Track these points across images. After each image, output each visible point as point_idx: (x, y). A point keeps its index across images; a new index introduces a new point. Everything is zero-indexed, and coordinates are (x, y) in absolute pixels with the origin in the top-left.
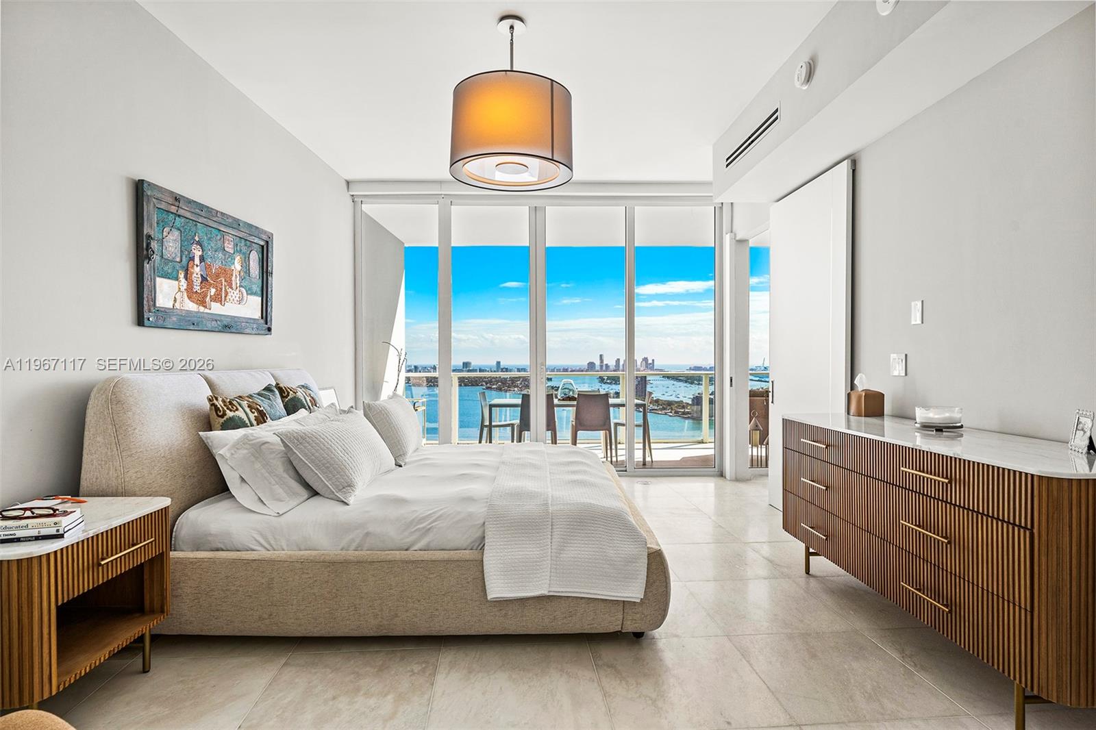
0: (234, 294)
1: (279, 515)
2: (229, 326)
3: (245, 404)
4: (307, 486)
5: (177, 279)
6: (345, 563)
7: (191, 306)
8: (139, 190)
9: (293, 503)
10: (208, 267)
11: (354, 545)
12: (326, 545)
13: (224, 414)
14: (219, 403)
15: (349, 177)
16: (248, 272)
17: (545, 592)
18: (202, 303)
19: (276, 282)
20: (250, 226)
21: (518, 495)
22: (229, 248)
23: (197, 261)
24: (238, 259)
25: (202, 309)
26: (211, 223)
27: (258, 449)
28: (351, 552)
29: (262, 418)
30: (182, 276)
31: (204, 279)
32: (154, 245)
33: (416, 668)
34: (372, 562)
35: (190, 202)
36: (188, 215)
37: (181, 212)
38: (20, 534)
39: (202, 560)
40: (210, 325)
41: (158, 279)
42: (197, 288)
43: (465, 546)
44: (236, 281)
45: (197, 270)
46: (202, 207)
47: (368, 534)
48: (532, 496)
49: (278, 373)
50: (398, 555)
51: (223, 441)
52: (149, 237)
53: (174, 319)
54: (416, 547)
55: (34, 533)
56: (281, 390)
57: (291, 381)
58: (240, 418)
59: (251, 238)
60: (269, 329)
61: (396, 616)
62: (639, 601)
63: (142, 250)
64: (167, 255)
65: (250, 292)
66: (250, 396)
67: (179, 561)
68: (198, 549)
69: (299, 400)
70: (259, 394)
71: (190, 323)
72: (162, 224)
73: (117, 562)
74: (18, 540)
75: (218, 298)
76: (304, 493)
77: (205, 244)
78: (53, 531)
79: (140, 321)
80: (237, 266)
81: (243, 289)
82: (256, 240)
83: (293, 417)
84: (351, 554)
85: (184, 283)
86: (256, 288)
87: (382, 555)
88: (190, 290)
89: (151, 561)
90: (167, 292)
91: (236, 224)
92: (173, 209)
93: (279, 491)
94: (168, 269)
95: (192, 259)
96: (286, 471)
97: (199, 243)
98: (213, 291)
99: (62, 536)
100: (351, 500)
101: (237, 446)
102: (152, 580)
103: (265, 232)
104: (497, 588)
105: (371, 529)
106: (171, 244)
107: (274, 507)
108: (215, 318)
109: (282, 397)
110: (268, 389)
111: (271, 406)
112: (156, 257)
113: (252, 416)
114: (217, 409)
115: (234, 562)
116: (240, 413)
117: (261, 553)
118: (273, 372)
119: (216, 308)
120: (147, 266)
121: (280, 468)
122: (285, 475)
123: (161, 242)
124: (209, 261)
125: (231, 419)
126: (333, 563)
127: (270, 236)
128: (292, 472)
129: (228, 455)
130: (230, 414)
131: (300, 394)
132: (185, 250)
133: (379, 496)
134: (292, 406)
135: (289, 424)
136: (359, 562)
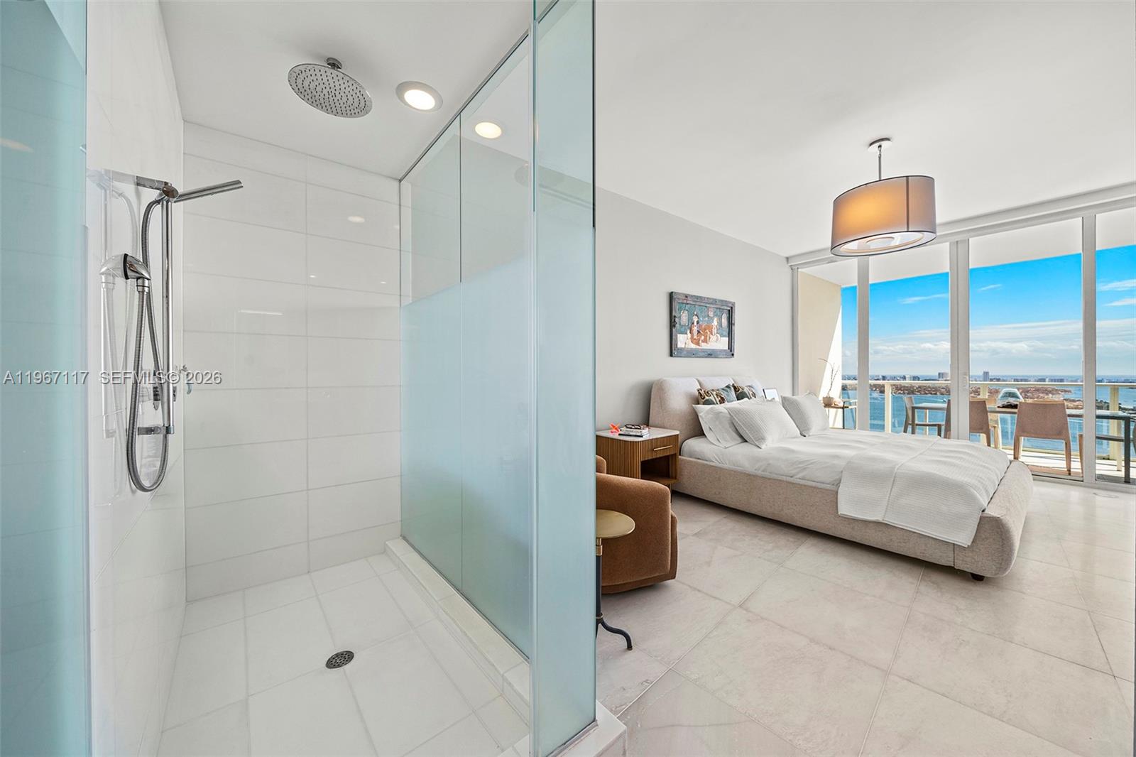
0: (713, 338)
1: (726, 448)
2: (711, 354)
3: (714, 393)
4: (741, 436)
5: (686, 333)
6: (756, 476)
7: (693, 346)
8: (671, 295)
9: (733, 443)
10: (700, 326)
11: (762, 469)
12: (748, 467)
13: (704, 398)
14: (702, 392)
15: (787, 256)
16: (721, 326)
17: (881, 520)
18: (698, 344)
19: (736, 328)
20: (722, 301)
21: (874, 459)
22: (711, 314)
23: (695, 324)
24: (716, 319)
25: (698, 347)
26: (702, 304)
27: (718, 415)
28: (760, 472)
29: (722, 401)
30: (688, 332)
31: (699, 332)
32: (677, 320)
33: (791, 539)
34: (769, 479)
35: (692, 296)
36: (691, 302)
37: (688, 302)
38: (631, 433)
39: (691, 462)
40: (702, 354)
41: (679, 335)
42: (695, 337)
43: (828, 482)
44: (715, 331)
45: (696, 328)
46: (697, 297)
47: (769, 464)
48: (884, 461)
49: (737, 378)
50: (784, 478)
51: (703, 409)
52: (675, 317)
53: (685, 353)
54: (798, 476)
55: (634, 434)
56: (735, 388)
57: (743, 384)
58: (712, 401)
59: (722, 307)
60: (733, 355)
61: (782, 510)
62: (966, 546)
63: (672, 323)
64: (682, 323)
65: (722, 336)
66: (718, 390)
67: (683, 460)
68: (691, 457)
69: (745, 393)
70: (723, 389)
71: (692, 354)
72: (680, 309)
73: (660, 452)
74: (630, 435)
75: (705, 341)
76: (740, 440)
77: (699, 316)
78: (639, 434)
79: (671, 355)
80: (715, 323)
81: (718, 335)
82: (726, 308)
83: (739, 401)
84: (760, 473)
85: (689, 335)
86: (726, 333)
87: (776, 477)
88: (693, 340)
89: (672, 455)
90: (683, 341)
91: (715, 301)
92: (685, 301)
93: (728, 438)
94: (683, 330)
95: (693, 323)
96: (730, 427)
97: (696, 315)
98: (703, 337)
99: (642, 436)
100: (763, 447)
101: (708, 412)
102: (672, 464)
103: (730, 302)
104: (845, 509)
105: (771, 462)
106: (684, 318)
107: (724, 444)
108: (704, 351)
109: (736, 391)
110: (728, 387)
111: (728, 395)
112: (677, 325)
113: (718, 400)
114: (701, 395)
115: (704, 465)
116: (712, 398)
117: (715, 464)
118: (734, 378)
119: (704, 346)
120: (674, 330)
121: (727, 426)
122: (730, 430)
123: (680, 317)
124: (701, 323)
125: (707, 400)
126: (750, 475)
127: (734, 304)
128: (733, 427)
129: (704, 417)
130: (707, 398)
131: (746, 390)
132: (690, 319)
133: (781, 447)
134: (741, 396)
135: (736, 404)
136: (763, 477)
